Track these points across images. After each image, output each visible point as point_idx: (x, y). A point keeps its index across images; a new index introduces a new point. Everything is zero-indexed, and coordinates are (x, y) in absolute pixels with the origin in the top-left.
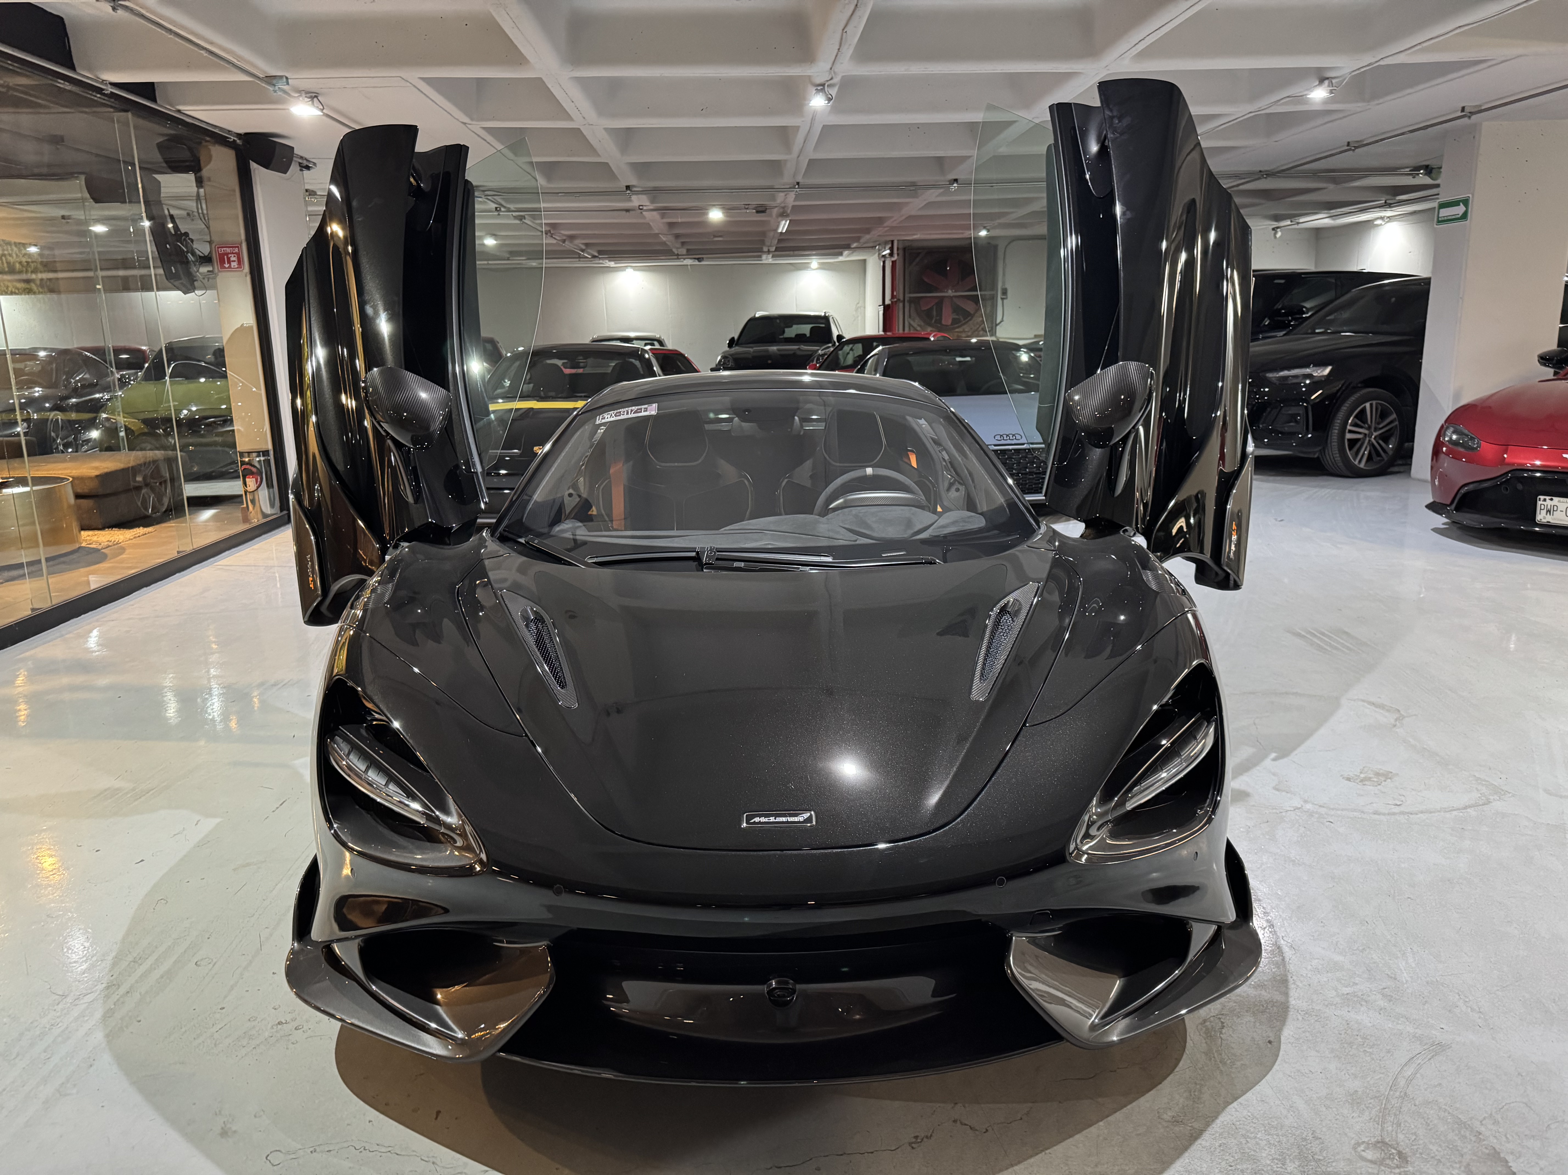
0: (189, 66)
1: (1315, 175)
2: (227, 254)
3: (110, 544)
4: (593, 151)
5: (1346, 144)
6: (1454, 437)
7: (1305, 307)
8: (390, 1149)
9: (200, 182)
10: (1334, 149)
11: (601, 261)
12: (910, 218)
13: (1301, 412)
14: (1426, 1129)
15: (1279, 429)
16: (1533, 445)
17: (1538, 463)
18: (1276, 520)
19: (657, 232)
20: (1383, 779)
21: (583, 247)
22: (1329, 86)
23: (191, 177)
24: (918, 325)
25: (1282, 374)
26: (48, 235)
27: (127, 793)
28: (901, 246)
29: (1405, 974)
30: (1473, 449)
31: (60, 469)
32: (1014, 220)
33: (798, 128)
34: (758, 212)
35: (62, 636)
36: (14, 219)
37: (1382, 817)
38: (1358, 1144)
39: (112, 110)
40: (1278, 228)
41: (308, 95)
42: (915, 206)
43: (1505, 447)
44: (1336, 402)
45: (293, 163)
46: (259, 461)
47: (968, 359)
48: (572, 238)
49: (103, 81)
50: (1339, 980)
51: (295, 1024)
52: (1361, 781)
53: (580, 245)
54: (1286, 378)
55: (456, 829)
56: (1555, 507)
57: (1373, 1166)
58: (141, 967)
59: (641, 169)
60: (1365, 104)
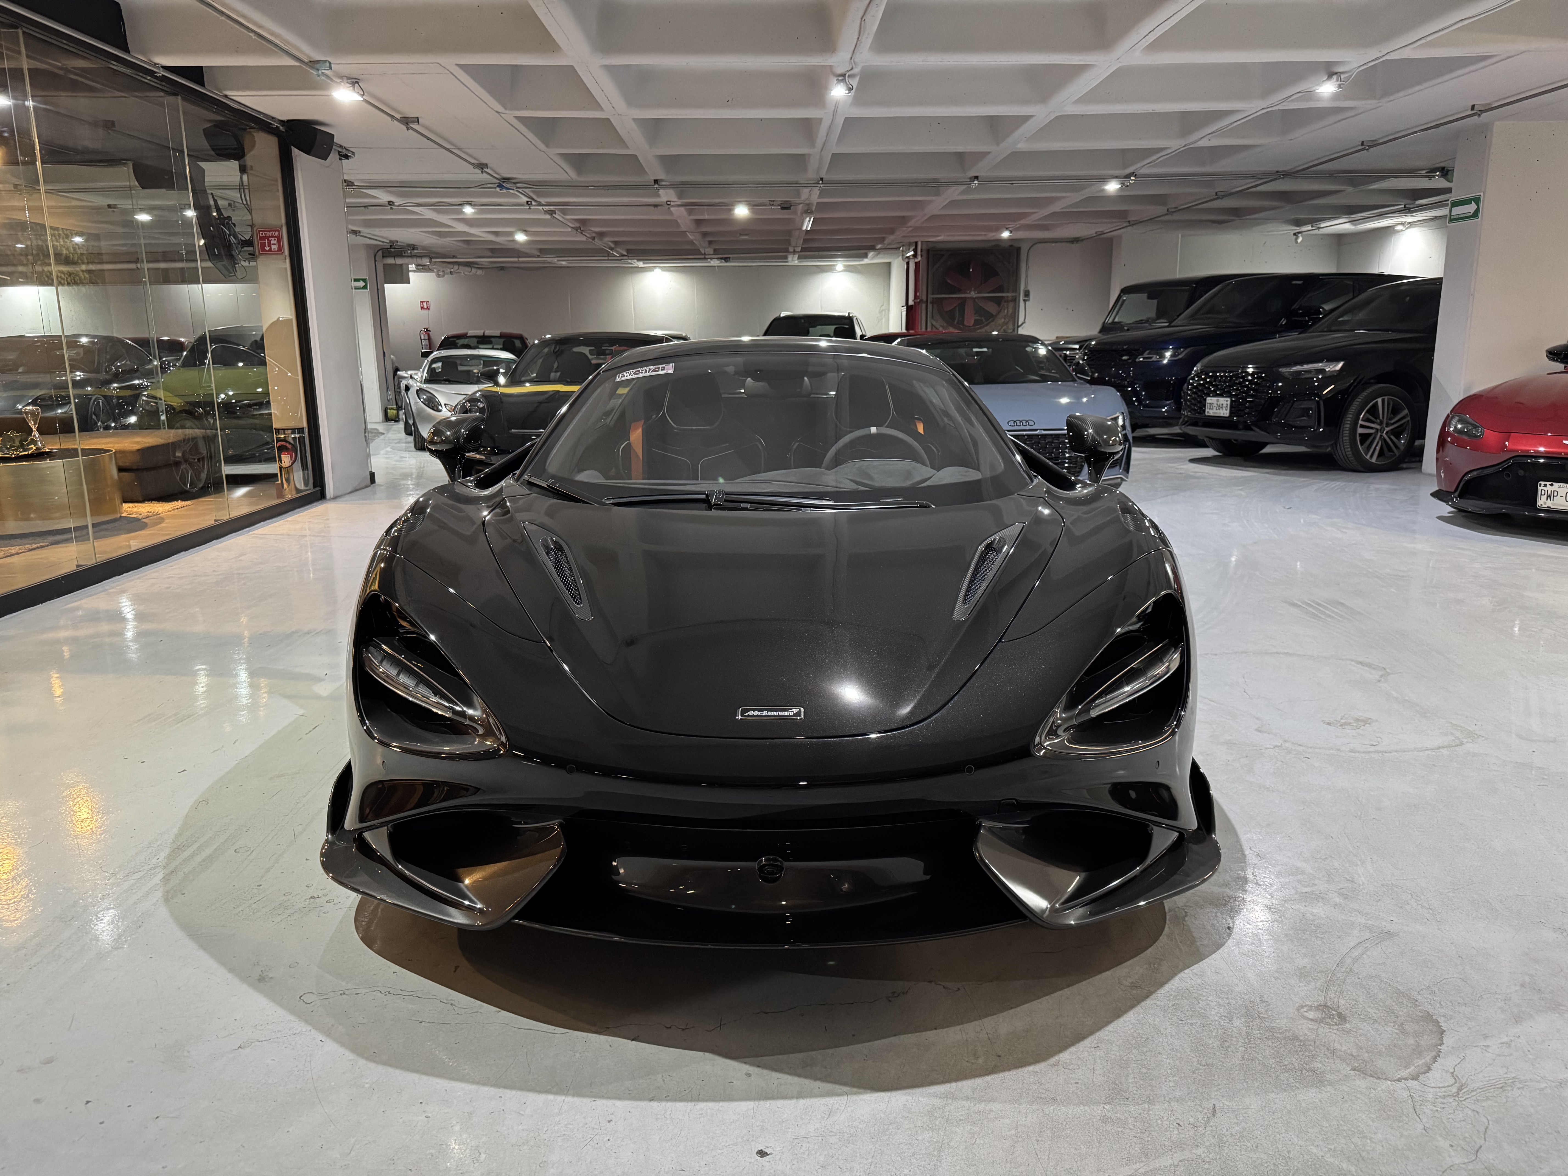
0: (237, 51)
1: (1331, 176)
2: (268, 238)
3: (150, 514)
4: (621, 142)
5: (1360, 143)
6: (1459, 426)
7: (1323, 308)
8: (412, 993)
9: (243, 169)
10: (1348, 149)
11: (630, 261)
12: (933, 217)
13: (1313, 406)
14: (1366, 996)
15: (1291, 423)
16: (1536, 432)
17: (1542, 449)
18: (1284, 507)
19: (684, 229)
20: (1363, 724)
21: (613, 246)
22: (1337, 80)
23: (234, 165)
24: (941, 326)
25: (1295, 369)
26: (94, 225)
27: (169, 717)
28: (924, 247)
29: (1363, 878)
30: (1476, 436)
31: (103, 443)
32: (1036, 221)
33: (820, 120)
34: (783, 208)
35: (107, 590)
36: (61, 207)
37: (1357, 754)
38: (1302, 1007)
39: (162, 94)
40: (1299, 233)
41: (349, 81)
42: (937, 204)
43: (1507, 435)
44: (1348, 397)
45: (333, 150)
46: (294, 438)
47: (985, 350)
48: (601, 235)
49: (155, 64)
50: (1299, 881)
51: (327, 899)
52: (1341, 725)
53: (610, 243)
54: (1299, 373)
55: (478, 720)
56: (1556, 493)
57: (1313, 1023)
58: (185, 853)
59: (670, 162)
60: (1377, 101)
